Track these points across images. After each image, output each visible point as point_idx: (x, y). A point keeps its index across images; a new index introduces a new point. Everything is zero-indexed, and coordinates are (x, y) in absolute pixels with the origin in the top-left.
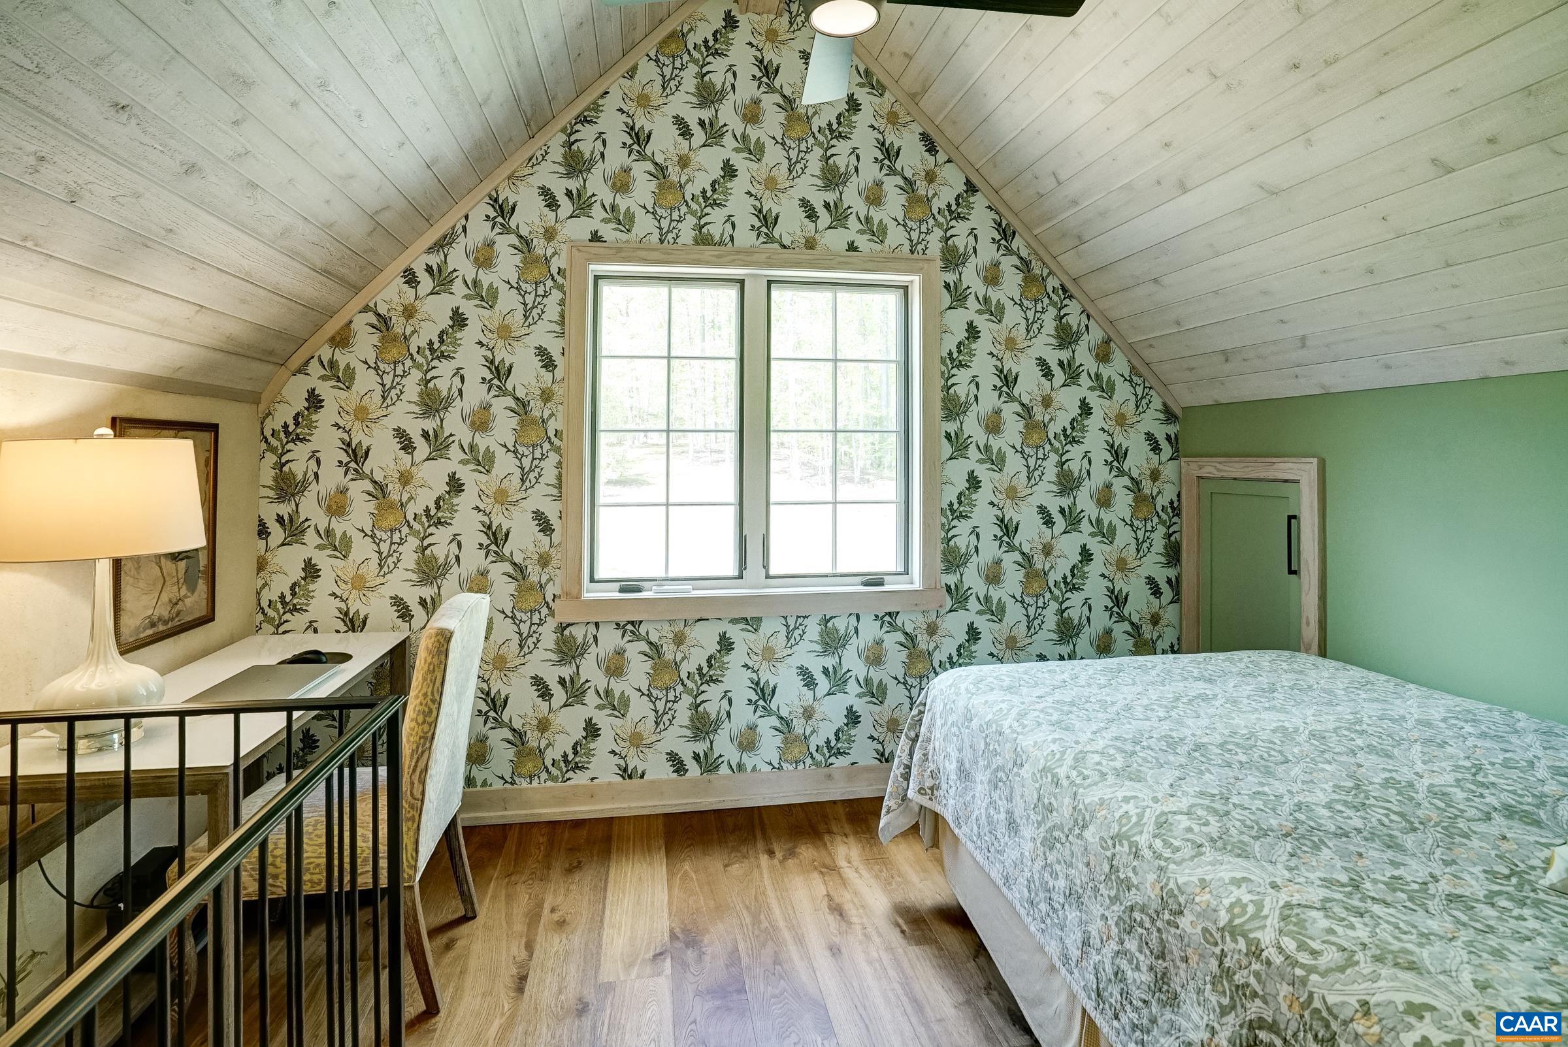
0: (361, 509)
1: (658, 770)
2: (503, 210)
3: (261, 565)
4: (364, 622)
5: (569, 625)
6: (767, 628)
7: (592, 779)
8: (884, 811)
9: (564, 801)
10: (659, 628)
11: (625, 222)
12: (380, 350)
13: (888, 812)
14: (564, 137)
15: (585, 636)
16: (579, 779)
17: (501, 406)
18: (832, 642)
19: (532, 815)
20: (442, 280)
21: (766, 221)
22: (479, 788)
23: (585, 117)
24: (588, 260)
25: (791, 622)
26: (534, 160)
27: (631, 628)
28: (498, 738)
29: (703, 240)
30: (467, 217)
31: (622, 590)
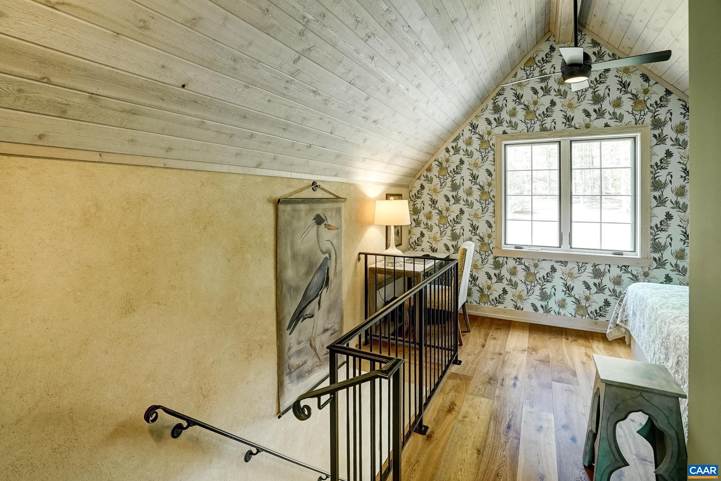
0: (436, 218)
1: (528, 308)
2: (474, 127)
3: (410, 232)
4: (437, 250)
5: (498, 257)
6: (570, 265)
7: (505, 307)
8: (609, 328)
9: (496, 312)
10: (529, 261)
11: (514, 126)
12: (439, 172)
13: (610, 328)
14: (493, 101)
15: (503, 261)
16: (500, 306)
17: (475, 188)
18: (597, 274)
19: (485, 314)
20: (457, 150)
21: (569, 119)
22: (469, 303)
23: (500, 93)
24: (502, 140)
25: (580, 265)
26: (483, 110)
27: (519, 260)
28: (475, 289)
29: (543, 129)
30: (463, 131)
31: (515, 248)
